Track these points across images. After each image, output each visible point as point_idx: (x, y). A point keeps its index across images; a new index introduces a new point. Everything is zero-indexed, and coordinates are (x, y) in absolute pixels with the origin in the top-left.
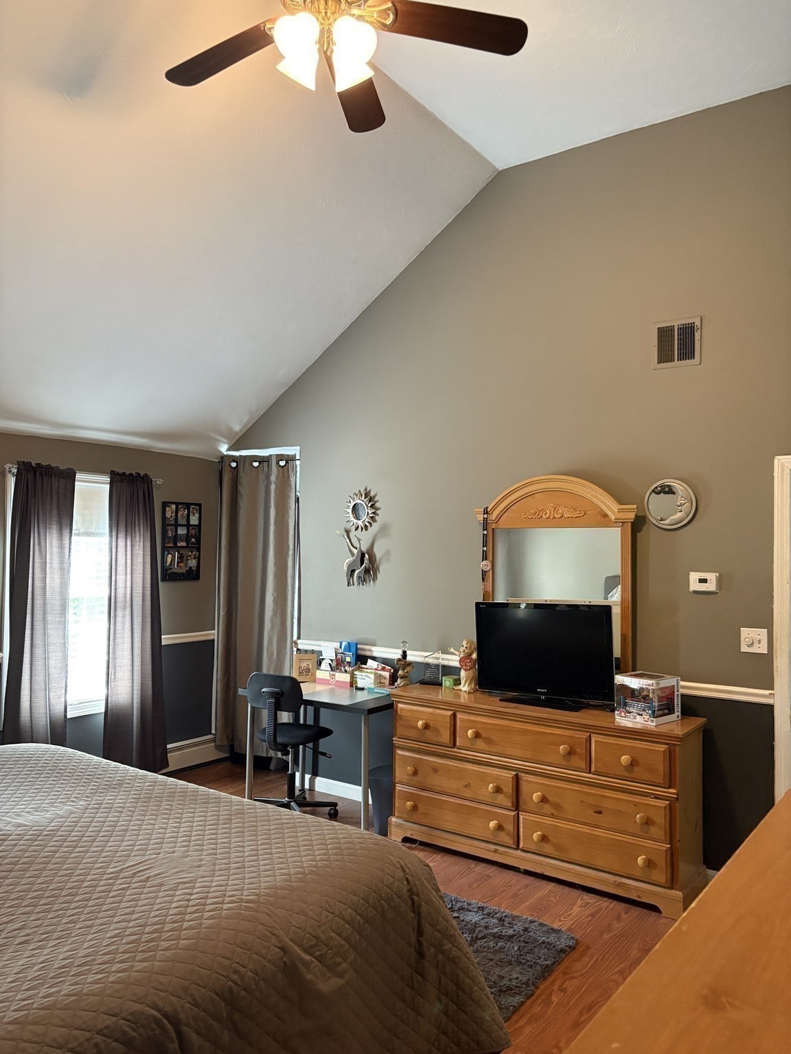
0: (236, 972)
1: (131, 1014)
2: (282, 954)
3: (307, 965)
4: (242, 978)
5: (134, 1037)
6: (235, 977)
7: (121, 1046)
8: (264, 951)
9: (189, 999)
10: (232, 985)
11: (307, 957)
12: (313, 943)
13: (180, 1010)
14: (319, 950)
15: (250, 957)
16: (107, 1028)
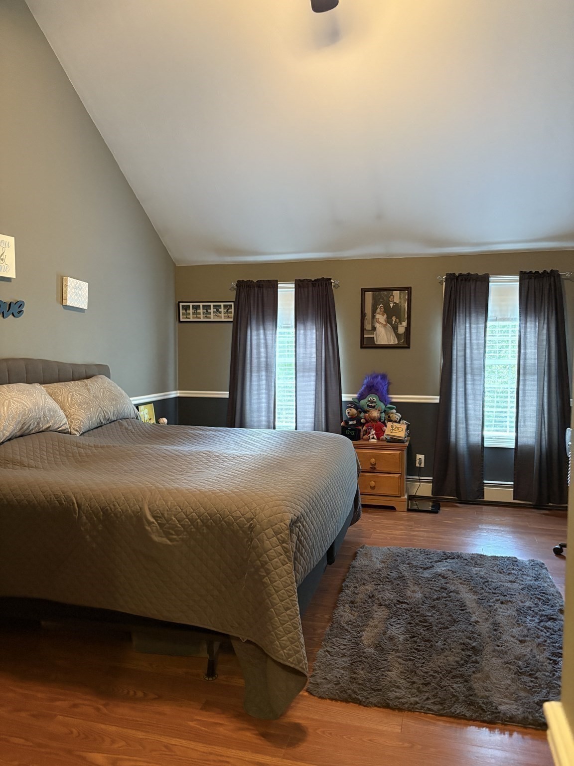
0: (114, 505)
1: (67, 495)
2: (139, 511)
3: (150, 523)
4: (115, 509)
5: (63, 504)
6: (112, 507)
7: (58, 504)
8: (131, 505)
9: (89, 503)
10: (109, 508)
11: (152, 520)
12: (159, 515)
13: (83, 504)
14: (161, 521)
15: (124, 503)
16: (57, 495)
